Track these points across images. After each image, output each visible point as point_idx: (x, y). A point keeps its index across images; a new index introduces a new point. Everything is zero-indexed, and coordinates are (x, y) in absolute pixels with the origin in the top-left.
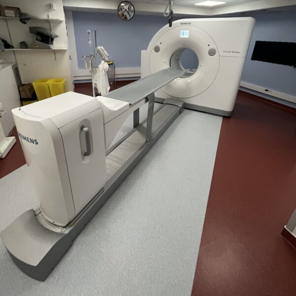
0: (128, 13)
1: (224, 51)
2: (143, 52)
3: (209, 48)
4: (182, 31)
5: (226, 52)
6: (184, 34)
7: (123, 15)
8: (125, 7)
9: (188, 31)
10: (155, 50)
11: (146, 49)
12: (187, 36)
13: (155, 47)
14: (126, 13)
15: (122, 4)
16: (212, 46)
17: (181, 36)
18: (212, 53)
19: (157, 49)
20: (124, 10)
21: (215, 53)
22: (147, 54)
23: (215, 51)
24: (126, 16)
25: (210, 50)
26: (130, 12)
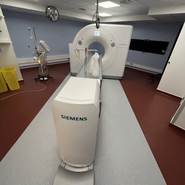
0: (53, 16)
1: (119, 44)
2: (70, 44)
3: (111, 42)
4: (95, 32)
5: (120, 45)
6: (97, 33)
7: (49, 16)
8: (50, 11)
9: (99, 32)
10: (79, 43)
11: (72, 42)
12: (98, 35)
13: (79, 42)
14: (51, 16)
15: (49, 9)
16: (113, 41)
17: (95, 35)
18: (113, 45)
19: (80, 43)
20: (50, 13)
21: (114, 45)
22: (73, 46)
23: (115, 44)
24: (51, 18)
25: (112, 44)
26: (54, 15)
